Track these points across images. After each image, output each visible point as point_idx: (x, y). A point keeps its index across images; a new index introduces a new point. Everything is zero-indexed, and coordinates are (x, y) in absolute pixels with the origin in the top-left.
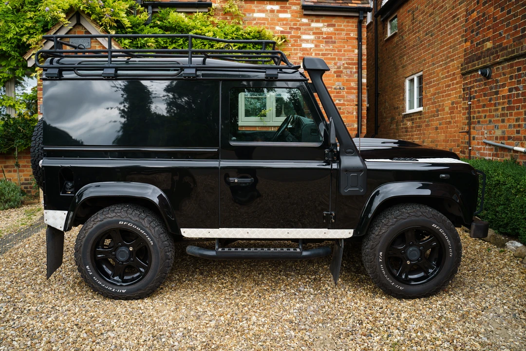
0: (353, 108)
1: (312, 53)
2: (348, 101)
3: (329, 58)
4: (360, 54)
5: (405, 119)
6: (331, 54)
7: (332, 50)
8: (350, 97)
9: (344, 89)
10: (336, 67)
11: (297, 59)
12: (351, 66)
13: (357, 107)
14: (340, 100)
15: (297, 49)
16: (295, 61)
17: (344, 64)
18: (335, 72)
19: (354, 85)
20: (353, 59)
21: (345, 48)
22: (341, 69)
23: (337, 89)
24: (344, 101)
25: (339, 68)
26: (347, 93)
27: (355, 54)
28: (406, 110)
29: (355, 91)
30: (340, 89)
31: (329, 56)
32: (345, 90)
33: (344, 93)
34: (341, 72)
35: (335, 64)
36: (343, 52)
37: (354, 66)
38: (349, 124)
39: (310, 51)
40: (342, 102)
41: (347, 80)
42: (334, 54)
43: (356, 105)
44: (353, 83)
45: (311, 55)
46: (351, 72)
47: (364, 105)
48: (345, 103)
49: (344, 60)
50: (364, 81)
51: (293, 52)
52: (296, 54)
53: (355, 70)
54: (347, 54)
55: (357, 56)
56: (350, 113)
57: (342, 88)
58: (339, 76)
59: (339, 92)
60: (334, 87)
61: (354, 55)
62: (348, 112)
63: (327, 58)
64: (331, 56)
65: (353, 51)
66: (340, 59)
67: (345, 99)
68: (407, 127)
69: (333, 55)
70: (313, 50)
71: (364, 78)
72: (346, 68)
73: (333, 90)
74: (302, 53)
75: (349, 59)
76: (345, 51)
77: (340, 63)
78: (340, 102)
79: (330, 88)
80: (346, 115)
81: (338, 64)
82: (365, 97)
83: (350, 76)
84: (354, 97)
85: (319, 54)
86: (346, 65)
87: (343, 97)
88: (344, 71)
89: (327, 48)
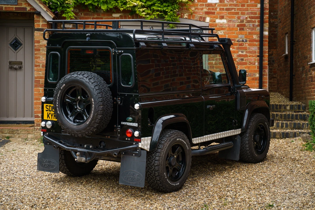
0: (255, 59)
1: (217, 8)
2: (250, 52)
3: (233, 12)
4: (262, 9)
5: (311, 69)
6: (234, 8)
7: (236, 5)
8: (252, 48)
9: (246, 41)
10: (239, 21)
11: (203, 14)
12: (253, 20)
13: (258, 58)
14: (242, 52)
15: (203, 5)
16: (200, 15)
17: (246, 18)
18: (238, 26)
19: (256, 37)
20: (256, 13)
21: (248, 3)
22: (244, 23)
23: (240, 42)
24: (246, 52)
25: (242, 21)
26: (249, 45)
27: (258, 9)
28: (312, 59)
29: (257, 43)
30: (243, 41)
31: (233, 11)
32: (248, 42)
33: (246, 45)
34: (244, 25)
35: (239, 18)
36: (246, 7)
37: (257, 20)
38: (251, 74)
39: (215, 6)
40: (244, 53)
41: (250, 33)
42: (238, 9)
43: (258, 56)
44: (256, 35)
45: (216, 10)
46: (253, 25)
47: (266, 56)
48: (248, 54)
49: (247, 14)
50: (266, 33)
51: (199, 7)
52: (202, 9)
53: (257, 24)
54: (250, 9)
55: (259, 10)
56: (252, 63)
57: (244, 40)
58: (242, 29)
59: (242, 44)
60: (237, 39)
61: (256, 10)
62: (250, 62)
63: (231, 12)
64: (235, 10)
65: (256, 6)
66: (243, 14)
67: (248, 50)
68: (312, 76)
69: (236, 9)
70: (218, 5)
71: (266, 31)
72: (248, 22)
73: (236, 42)
74: (207, 8)
75: (252, 13)
76: (248, 6)
77: (243, 17)
78: (242, 54)
79: (233, 40)
80: (248, 65)
81: (241, 18)
82: (266, 48)
83: (253, 29)
84: (256, 49)
85: (223, 9)
86: (249, 19)
87: (245, 49)
88: (247, 24)
89: (231, 3)
